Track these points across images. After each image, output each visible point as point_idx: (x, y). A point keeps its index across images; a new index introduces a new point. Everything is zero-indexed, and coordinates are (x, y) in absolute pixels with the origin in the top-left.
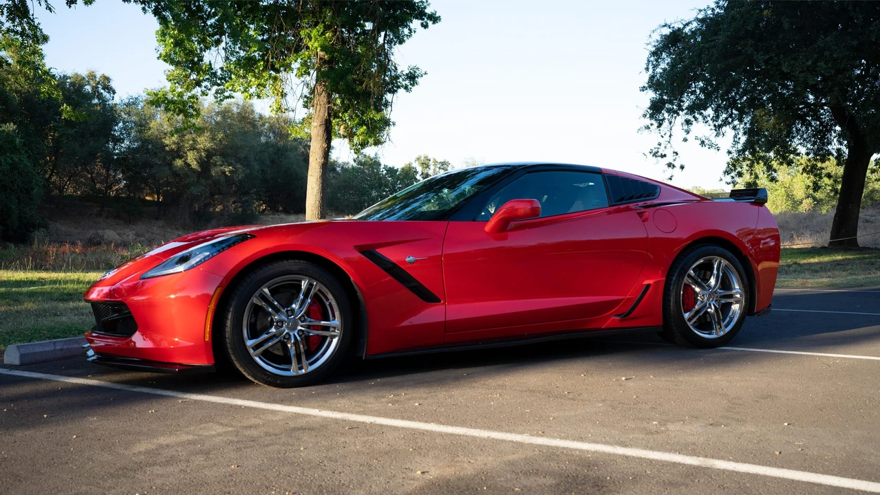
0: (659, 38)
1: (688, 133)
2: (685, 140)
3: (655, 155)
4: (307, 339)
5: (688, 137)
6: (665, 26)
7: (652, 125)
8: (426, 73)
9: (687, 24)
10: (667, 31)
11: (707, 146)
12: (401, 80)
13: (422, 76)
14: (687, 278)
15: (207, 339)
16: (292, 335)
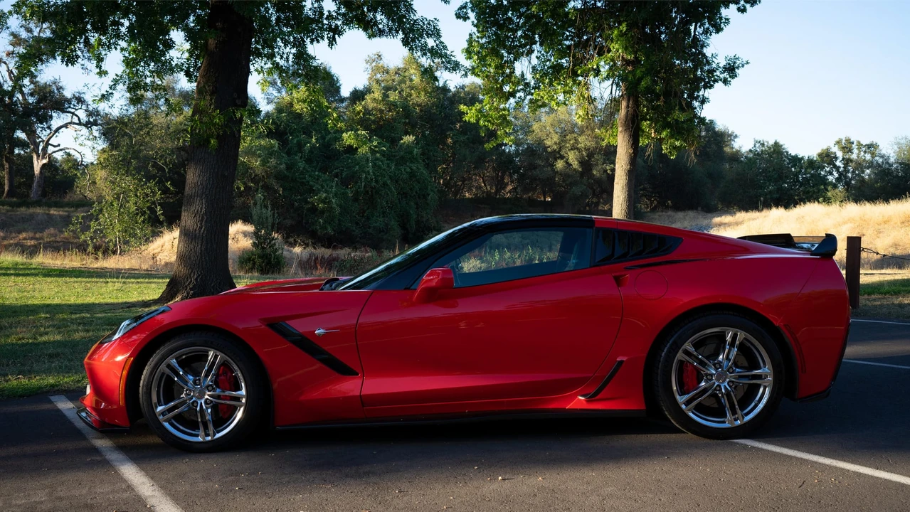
4: (215, 407)
8: (747, 63)
13: (743, 66)
14: (682, 354)
15: (121, 404)
16: (199, 403)
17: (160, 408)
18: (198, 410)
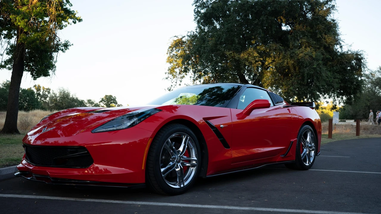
0: (172, 41)
1: (181, 82)
2: (180, 85)
3: (169, 90)
5: (181, 83)
6: (175, 36)
7: (169, 77)
8: (72, 45)
9: (184, 37)
10: (176, 39)
12: (60, 46)
13: (71, 46)
14: (302, 139)
15: (143, 168)
16: (179, 165)
17: (162, 170)
18: (177, 170)
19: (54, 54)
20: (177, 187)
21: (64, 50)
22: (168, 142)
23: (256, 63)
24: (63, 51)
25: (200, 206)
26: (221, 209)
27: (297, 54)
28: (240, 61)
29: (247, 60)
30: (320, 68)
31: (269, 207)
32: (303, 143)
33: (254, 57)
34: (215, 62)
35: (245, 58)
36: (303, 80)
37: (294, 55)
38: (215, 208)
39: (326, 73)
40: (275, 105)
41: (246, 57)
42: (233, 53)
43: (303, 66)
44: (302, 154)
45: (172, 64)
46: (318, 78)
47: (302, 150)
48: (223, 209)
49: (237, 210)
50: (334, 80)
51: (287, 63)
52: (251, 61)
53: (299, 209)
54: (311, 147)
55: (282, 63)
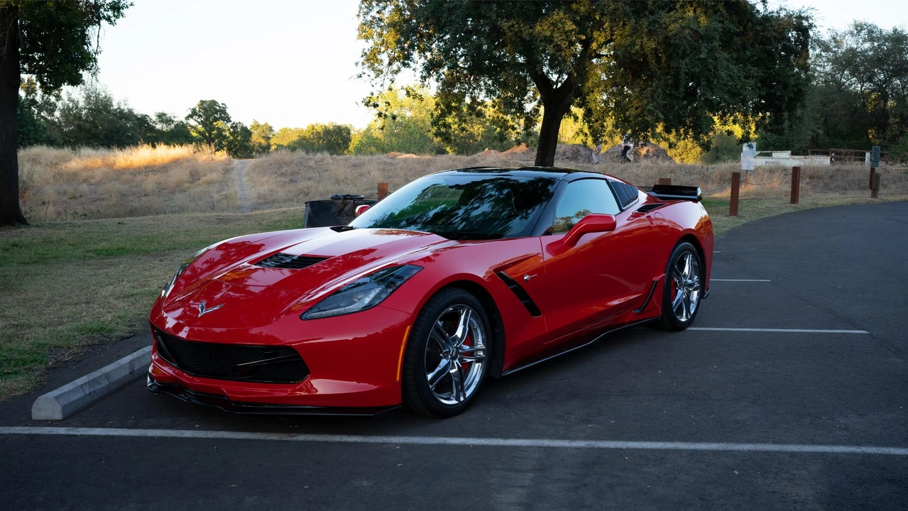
3: (367, 105)
7: (364, 73)
8: (132, 5)
11: (412, 97)
12: (102, 10)
13: (127, 7)
14: (674, 272)
15: (398, 379)
16: (456, 364)
17: (430, 376)
18: (453, 371)
19: (92, 31)
20: (454, 402)
21: (113, 19)
22: (437, 327)
23: (570, 48)
24: (111, 21)
25: (501, 442)
26: (539, 447)
27: (664, 25)
28: (534, 44)
29: (549, 40)
30: (716, 59)
31: (618, 440)
32: (675, 279)
33: (566, 33)
34: (476, 46)
35: (546, 37)
36: (676, 86)
37: (657, 28)
38: (529, 446)
39: (727, 68)
40: (623, 208)
41: (548, 34)
42: (517, 23)
43: (678, 54)
44: (675, 302)
45: (371, 43)
46: (709, 82)
47: (674, 292)
48: (541, 447)
49: (566, 448)
50: (747, 81)
51: (641, 46)
52: (559, 43)
53: (671, 440)
54: (691, 285)
55: (629, 45)
